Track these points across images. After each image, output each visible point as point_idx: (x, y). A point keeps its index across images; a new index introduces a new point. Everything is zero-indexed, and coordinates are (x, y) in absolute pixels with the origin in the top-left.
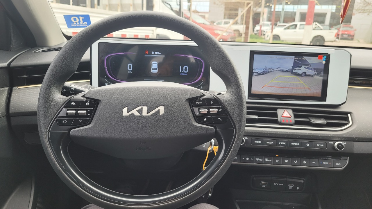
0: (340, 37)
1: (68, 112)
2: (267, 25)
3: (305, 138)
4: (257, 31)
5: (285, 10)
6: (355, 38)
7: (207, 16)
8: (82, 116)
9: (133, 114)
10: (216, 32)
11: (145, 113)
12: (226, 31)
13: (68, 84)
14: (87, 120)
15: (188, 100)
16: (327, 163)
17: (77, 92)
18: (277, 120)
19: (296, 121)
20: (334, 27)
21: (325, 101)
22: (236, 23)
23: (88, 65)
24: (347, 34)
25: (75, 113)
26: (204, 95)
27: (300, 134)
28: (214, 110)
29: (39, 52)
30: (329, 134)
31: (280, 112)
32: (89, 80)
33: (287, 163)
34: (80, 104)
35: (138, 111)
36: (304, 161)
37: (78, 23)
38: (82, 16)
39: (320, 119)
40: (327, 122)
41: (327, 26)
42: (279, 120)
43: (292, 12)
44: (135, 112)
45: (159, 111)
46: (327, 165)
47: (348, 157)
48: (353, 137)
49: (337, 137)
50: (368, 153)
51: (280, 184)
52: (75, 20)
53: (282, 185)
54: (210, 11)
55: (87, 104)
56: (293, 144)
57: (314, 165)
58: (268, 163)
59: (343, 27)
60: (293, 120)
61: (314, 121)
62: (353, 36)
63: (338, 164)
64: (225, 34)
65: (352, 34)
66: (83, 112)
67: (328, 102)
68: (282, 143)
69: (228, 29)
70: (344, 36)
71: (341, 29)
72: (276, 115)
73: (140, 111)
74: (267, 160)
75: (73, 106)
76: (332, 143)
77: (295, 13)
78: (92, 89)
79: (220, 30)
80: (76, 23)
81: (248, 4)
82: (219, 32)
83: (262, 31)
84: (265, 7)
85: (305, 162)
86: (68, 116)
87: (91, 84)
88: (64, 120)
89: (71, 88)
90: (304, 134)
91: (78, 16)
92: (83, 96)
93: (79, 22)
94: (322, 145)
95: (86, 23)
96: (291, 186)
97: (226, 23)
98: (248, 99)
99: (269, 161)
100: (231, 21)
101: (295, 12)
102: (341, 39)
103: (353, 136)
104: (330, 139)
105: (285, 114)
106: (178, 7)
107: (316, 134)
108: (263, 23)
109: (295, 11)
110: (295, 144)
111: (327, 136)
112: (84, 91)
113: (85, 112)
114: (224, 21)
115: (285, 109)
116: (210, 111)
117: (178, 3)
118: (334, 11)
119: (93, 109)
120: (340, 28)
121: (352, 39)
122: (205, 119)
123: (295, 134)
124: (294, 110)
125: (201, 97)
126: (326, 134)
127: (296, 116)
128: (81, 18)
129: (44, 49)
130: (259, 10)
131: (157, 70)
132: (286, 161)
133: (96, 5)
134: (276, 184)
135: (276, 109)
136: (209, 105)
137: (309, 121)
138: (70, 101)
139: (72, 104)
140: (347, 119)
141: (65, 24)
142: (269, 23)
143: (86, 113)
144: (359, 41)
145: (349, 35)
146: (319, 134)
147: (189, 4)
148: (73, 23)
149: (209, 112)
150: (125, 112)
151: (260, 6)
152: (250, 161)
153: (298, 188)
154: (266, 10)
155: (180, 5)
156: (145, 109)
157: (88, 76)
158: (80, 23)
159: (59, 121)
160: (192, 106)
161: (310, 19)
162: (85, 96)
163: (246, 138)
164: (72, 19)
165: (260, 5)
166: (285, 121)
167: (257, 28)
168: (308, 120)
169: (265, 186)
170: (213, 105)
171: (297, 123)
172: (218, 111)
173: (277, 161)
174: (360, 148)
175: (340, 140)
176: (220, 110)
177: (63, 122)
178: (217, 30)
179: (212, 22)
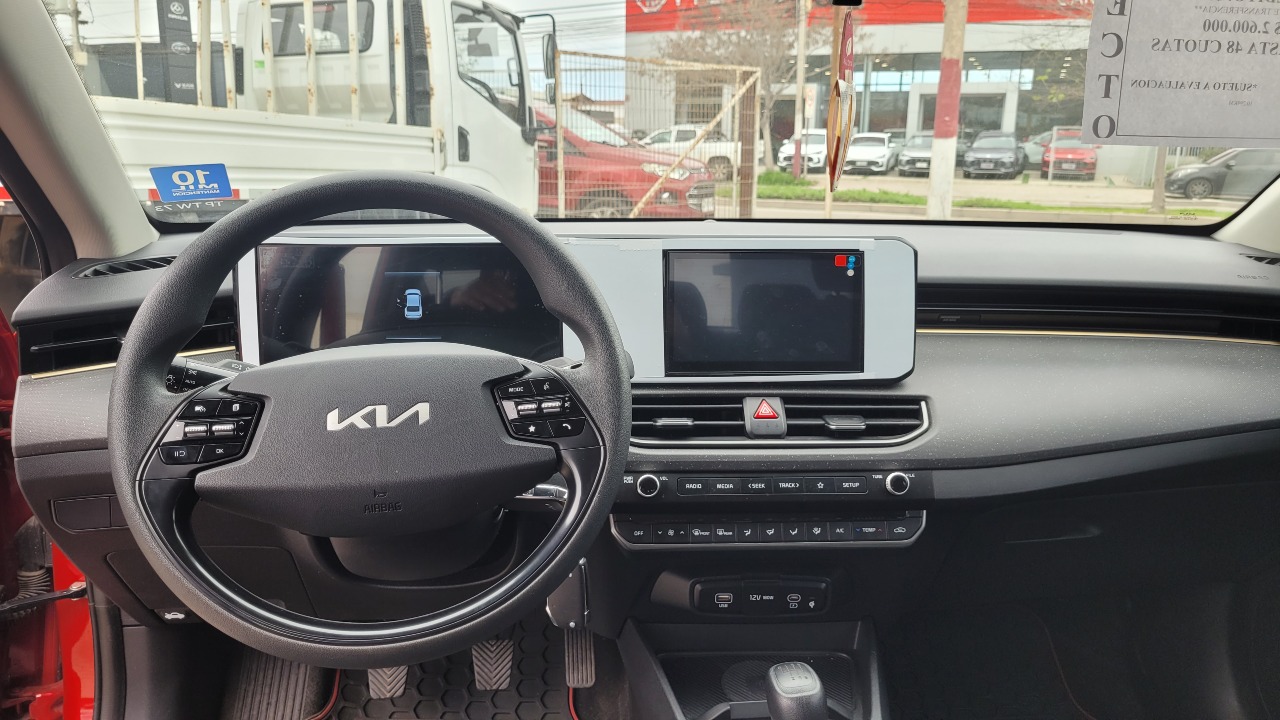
0: (1051, 171)
1: (187, 429)
2: (817, 139)
3: (812, 467)
4: (788, 159)
5: (873, 89)
6: (1099, 172)
7: (619, 113)
8: (222, 440)
9: (352, 426)
10: (648, 168)
11: (382, 420)
12: (681, 165)
13: (180, 359)
14: (235, 447)
15: (486, 384)
16: (872, 530)
17: (205, 379)
18: (743, 426)
19: (789, 427)
20: (1031, 137)
21: (862, 371)
22: (717, 135)
23: (228, 306)
24: (1072, 161)
25: (206, 432)
26: (527, 370)
27: (799, 460)
28: (551, 405)
29: (86, 276)
30: (871, 455)
31: (750, 406)
32: (234, 348)
33: (770, 537)
34: (217, 410)
35: (365, 418)
36: (816, 529)
37: (192, 187)
38: (203, 167)
39: (851, 418)
40: (867, 425)
41: (1008, 136)
42: (748, 427)
43: (894, 93)
44: (358, 420)
45: (417, 414)
46: (870, 535)
47: (925, 512)
48: (930, 458)
49: (890, 461)
50: (970, 496)
51: (764, 598)
52: (183, 178)
53: (772, 598)
54: (627, 98)
55: (236, 407)
56: (783, 485)
57: (839, 537)
58: (724, 539)
59: (1059, 139)
60: (782, 422)
61: (835, 424)
62: (1093, 165)
63: (900, 530)
64: (675, 175)
65: (1088, 160)
66: (223, 428)
67: (868, 374)
68: (755, 486)
69: (686, 157)
70: (1065, 166)
71: (1053, 145)
72: (739, 414)
73: (371, 418)
74: (720, 532)
75: (199, 415)
76: (880, 477)
77: (905, 97)
78: (244, 369)
79: (659, 163)
80: (187, 187)
81: (746, 75)
82: (658, 170)
83: (803, 158)
84: (808, 80)
85: (817, 531)
86: (187, 441)
87: (239, 357)
88: (178, 450)
89: (188, 369)
90: (810, 459)
91: (192, 169)
92: (224, 389)
93: (196, 182)
94: (857, 484)
95: (216, 186)
96: (794, 600)
97: (683, 137)
98: (666, 376)
99: (726, 533)
100: (700, 130)
101: (907, 93)
102: (1057, 177)
103: (931, 455)
104: (875, 468)
105: (764, 410)
106: (515, 91)
107: (840, 455)
108: (804, 132)
109: (905, 88)
110: (787, 485)
111: (868, 458)
112: (223, 377)
113: (230, 427)
114: (675, 129)
115: (761, 398)
116: (543, 409)
117: (515, 80)
118: (1029, 87)
119: (251, 420)
120: (1050, 141)
121: (1091, 177)
122: (532, 429)
123: (788, 459)
124: (786, 399)
125: (521, 374)
126: (865, 455)
127: (790, 414)
128: (200, 174)
129: (98, 267)
130: (791, 90)
131: (420, 312)
132: (771, 532)
133: (230, 92)
134: (754, 598)
135: (740, 399)
136: (543, 393)
137: (823, 425)
138: (192, 403)
139: (197, 408)
140: (917, 414)
141: (148, 179)
142: (823, 132)
143: (233, 430)
144: (1111, 182)
145: (1081, 164)
146: (847, 455)
147: (552, 81)
148: (179, 187)
149: (539, 409)
150: (333, 422)
151: (793, 79)
152: (677, 539)
153: (812, 604)
154: (813, 90)
155: (521, 86)
156: (382, 412)
157: (230, 336)
158: (196, 188)
159: (168, 453)
160: (500, 398)
161: (947, 119)
162: (229, 388)
163: (664, 478)
164: (175, 177)
165: (792, 73)
166: (763, 426)
167: (788, 149)
168: (823, 422)
169: (726, 606)
170: (548, 393)
171: (793, 431)
172: (562, 406)
173: (748, 533)
174: (946, 485)
175: (900, 467)
176: (566, 405)
177: (176, 454)
178: (650, 162)
179: (636, 132)
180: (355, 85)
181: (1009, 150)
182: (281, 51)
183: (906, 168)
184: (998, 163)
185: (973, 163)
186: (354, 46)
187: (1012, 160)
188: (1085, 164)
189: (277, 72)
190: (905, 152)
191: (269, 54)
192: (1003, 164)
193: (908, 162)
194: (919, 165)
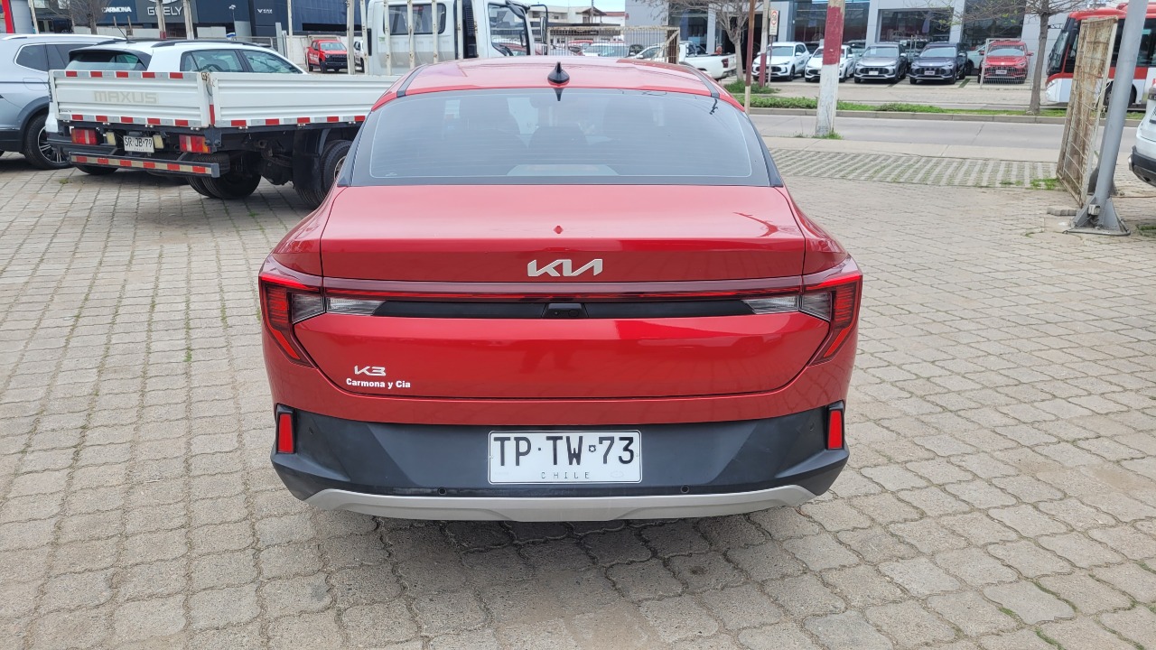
0: (983, 76)
20: (972, 47)
24: (1004, 67)
41: (952, 46)
59: (991, 49)
62: (1024, 71)
65: (1019, 67)
83: (767, 69)
102: (988, 82)
179: (633, 46)
180: (436, 53)
181: (950, 59)
182: (394, 32)
183: (861, 76)
184: (939, 71)
185: (917, 71)
186: (435, 30)
187: (951, 67)
188: (1016, 70)
189: (392, 44)
190: (861, 62)
191: (388, 33)
192: (943, 71)
193: (862, 71)
194: (871, 73)
